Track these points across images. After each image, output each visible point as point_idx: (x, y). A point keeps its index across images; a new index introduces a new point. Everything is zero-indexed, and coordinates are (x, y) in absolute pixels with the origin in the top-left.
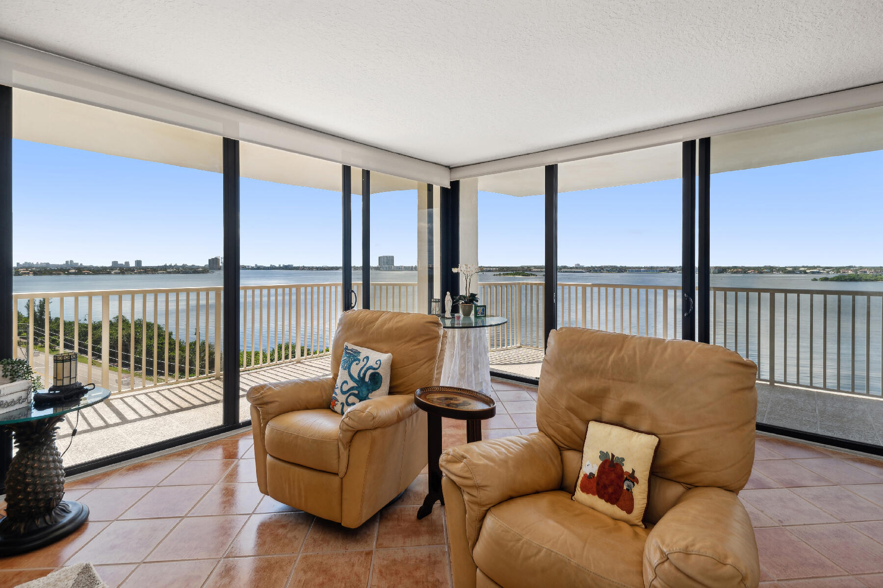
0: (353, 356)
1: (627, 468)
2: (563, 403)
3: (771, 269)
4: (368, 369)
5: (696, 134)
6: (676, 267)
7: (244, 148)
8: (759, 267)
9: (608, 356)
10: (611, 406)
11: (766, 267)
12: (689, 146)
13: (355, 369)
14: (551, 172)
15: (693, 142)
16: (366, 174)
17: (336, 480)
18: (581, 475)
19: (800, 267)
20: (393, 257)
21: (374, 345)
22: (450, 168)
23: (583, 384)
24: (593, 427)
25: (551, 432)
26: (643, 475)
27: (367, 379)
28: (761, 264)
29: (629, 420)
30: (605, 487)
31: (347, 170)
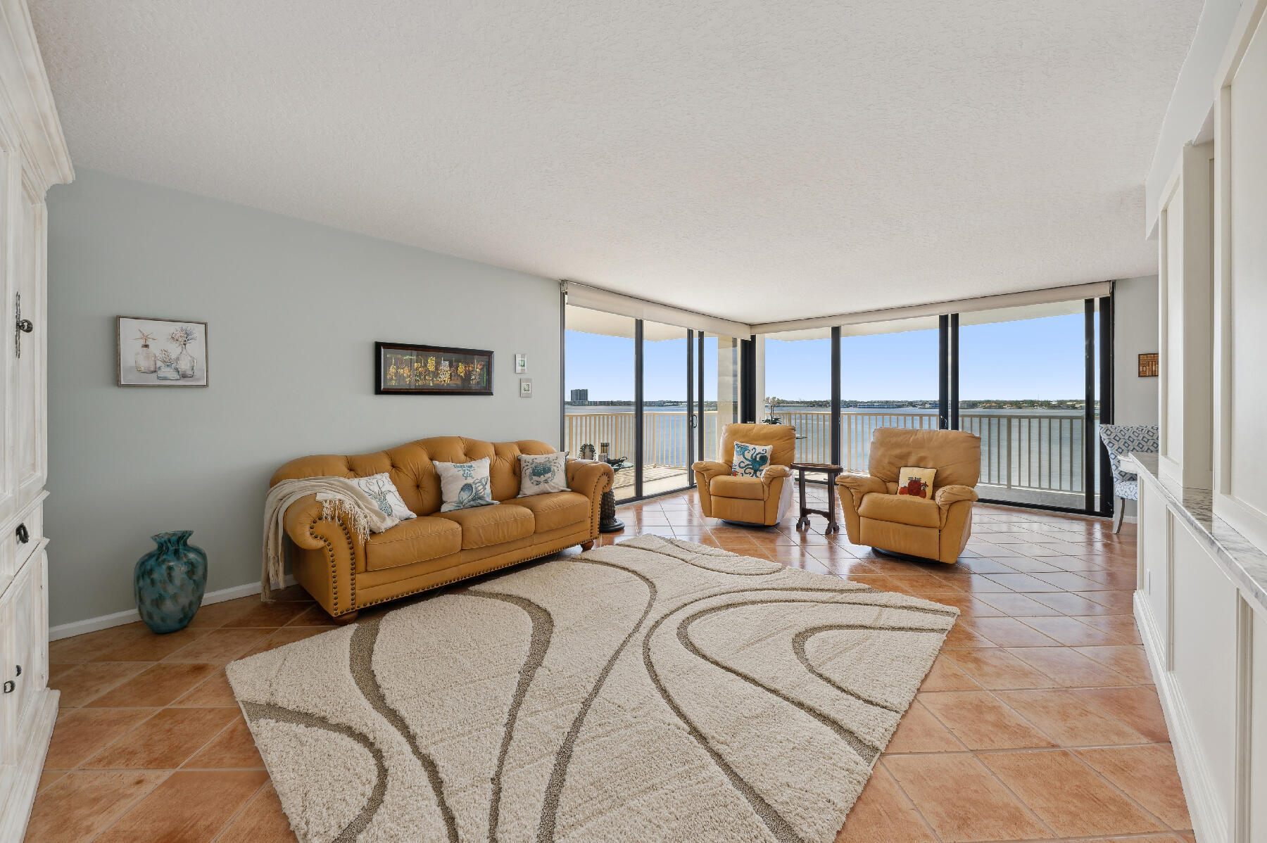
0: (746, 449)
1: (922, 481)
2: (886, 461)
3: (1032, 404)
4: (757, 454)
5: (949, 311)
6: (917, 401)
7: (646, 324)
8: (1017, 401)
9: (910, 438)
10: (912, 459)
11: (1025, 402)
12: (943, 319)
13: (748, 456)
14: (836, 332)
15: (947, 316)
16: (701, 334)
17: (762, 502)
18: (899, 488)
19: (1066, 401)
20: (587, 390)
21: (755, 443)
22: (751, 326)
23: (898, 451)
24: (903, 470)
25: (879, 475)
26: (930, 484)
27: (758, 459)
28: (1020, 399)
29: (921, 465)
30: (912, 490)
31: (690, 333)
